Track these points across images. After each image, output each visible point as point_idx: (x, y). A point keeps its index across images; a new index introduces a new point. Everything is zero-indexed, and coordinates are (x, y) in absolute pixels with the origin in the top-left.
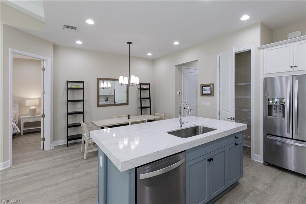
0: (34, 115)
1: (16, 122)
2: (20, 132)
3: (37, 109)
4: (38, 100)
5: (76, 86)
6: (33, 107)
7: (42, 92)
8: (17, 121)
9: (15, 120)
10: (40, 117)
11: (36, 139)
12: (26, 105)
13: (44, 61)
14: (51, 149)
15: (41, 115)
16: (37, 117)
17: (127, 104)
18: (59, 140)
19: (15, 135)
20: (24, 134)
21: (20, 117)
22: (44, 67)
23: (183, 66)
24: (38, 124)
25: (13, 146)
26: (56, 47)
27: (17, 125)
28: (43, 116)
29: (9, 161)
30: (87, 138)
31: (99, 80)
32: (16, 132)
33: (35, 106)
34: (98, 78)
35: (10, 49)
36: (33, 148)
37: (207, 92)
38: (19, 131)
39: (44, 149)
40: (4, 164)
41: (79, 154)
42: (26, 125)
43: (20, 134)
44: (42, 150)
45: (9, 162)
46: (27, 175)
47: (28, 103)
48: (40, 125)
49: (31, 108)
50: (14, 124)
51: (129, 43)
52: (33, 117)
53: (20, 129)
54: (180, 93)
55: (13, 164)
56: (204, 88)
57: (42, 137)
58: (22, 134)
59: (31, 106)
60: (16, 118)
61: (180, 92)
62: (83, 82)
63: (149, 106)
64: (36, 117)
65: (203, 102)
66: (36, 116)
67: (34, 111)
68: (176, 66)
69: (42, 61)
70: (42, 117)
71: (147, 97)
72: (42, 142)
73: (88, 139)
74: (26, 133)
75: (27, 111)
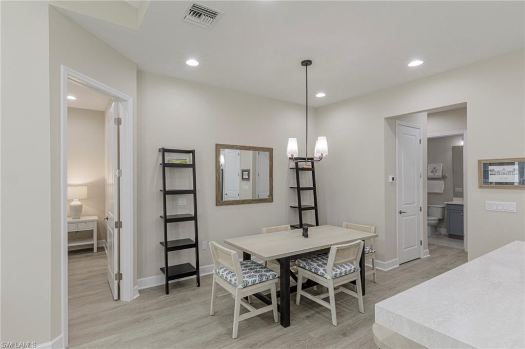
0: (79, 218)
3: (83, 206)
4: (86, 187)
5: (180, 161)
6: (76, 203)
14: (135, 298)
16: (85, 222)
17: (270, 200)
18: (146, 277)
22: (120, 117)
23: (397, 121)
26: (140, 75)
28: (118, 224)
29: (62, 335)
30: (240, 286)
31: (219, 147)
33: (80, 200)
34: (217, 145)
35: (62, 66)
37: (506, 178)
39: (121, 299)
40: (53, 345)
41: (206, 317)
44: (116, 300)
45: (62, 338)
51: (306, 63)
52: (78, 222)
54: (393, 179)
55: (69, 340)
56: (490, 168)
57: (116, 271)
59: (72, 200)
61: (393, 176)
62: (193, 152)
63: (313, 205)
64: (82, 222)
65: (487, 202)
66: (83, 219)
67: (78, 210)
68: (385, 118)
70: (116, 227)
71: (308, 186)
72: (116, 282)
73: (241, 288)
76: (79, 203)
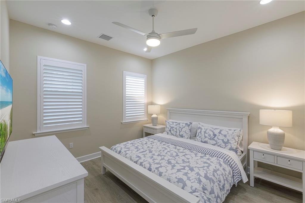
21: (250, 147)
49: (271, 130)
76: (279, 131)
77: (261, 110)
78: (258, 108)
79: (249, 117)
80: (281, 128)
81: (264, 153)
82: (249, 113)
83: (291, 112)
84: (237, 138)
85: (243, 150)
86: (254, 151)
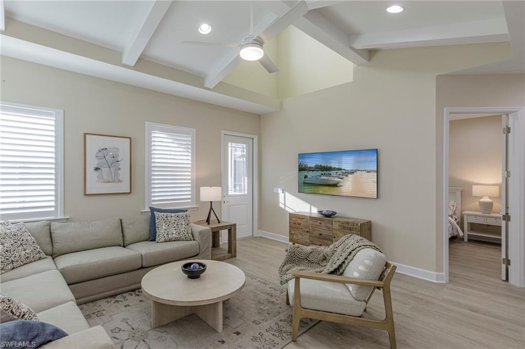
0: (490, 214)
1: (456, 219)
2: (463, 236)
3: (494, 203)
6: (486, 199)
7: (503, 174)
8: (458, 216)
9: (455, 215)
10: (500, 218)
11: (492, 257)
12: (473, 195)
13: (508, 115)
15: (502, 216)
16: (496, 218)
19: (453, 239)
20: (470, 240)
21: (464, 213)
22: (509, 126)
24: (497, 230)
25: (450, 254)
27: (458, 223)
28: (507, 217)
29: (444, 273)
32: (456, 234)
36: (485, 271)
38: (461, 234)
39: (509, 281)
40: (437, 275)
42: (473, 226)
43: (462, 239)
44: (504, 281)
45: (444, 275)
46: (472, 311)
47: (476, 190)
48: (500, 234)
49: (482, 200)
50: (453, 220)
52: (487, 217)
53: (463, 231)
55: (449, 281)
57: (504, 256)
58: (466, 240)
59: (482, 197)
60: (456, 212)
64: (492, 217)
66: (492, 215)
67: (488, 207)
69: (504, 117)
70: (503, 219)
72: (504, 266)
74: (473, 240)
75: (476, 204)
76: (489, 200)
77: (473, 186)
78: (471, 185)
79: (462, 191)
80: (490, 198)
81: (476, 216)
82: (462, 188)
83: (498, 187)
84: (452, 207)
85: (457, 217)
86: (468, 215)
